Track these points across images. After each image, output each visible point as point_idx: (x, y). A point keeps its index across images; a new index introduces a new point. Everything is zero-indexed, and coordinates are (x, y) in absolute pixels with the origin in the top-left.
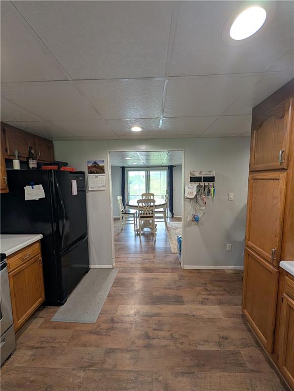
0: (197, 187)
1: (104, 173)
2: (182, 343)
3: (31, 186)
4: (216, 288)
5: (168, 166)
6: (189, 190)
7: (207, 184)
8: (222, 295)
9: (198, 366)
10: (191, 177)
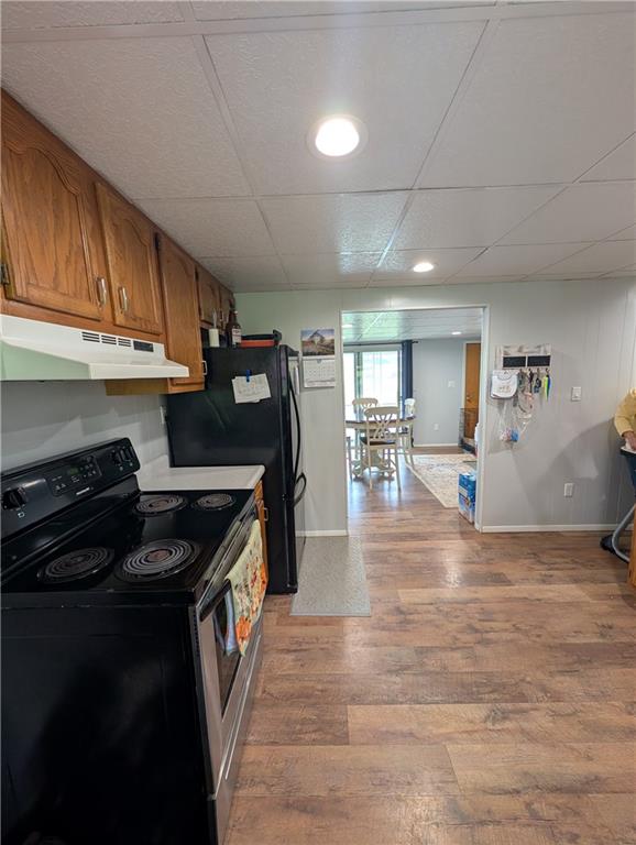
0: (518, 375)
1: (333, 353)
2: (539, 636)
3: (244, 378)
4: (558, 560)
5: (402, 343)
6: (502, 382)
7: (534, 370)
8: (573, 569)
9: (580, 662)
10: (505, 358)
